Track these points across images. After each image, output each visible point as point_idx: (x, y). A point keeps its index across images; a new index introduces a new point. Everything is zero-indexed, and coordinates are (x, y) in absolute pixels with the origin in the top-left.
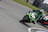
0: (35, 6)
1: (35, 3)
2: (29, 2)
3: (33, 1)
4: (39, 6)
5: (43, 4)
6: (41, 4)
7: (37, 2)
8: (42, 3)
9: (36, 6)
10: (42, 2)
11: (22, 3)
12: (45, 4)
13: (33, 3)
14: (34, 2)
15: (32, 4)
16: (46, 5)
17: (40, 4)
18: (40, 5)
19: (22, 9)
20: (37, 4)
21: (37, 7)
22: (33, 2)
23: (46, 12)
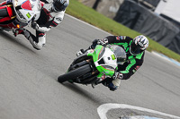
0: (125, 24)
1: (126, 11)
2: (102, 8)
3: (115, 6)
4: (137, 24)
5: (154, 17)
6: (148, 18)
7: (132, 10)
8: (152, 15)
9: (130, 24)
10: (150, 10)
11: (76, 13)
12: (162, 15)
13: (118, 13)
14: (120, 9)
15: (114, 15)
16: (164, 22)
17: (145, 18)
18: (142, 19)
19: (75, 35)
20: (133, 15)
21: (132, 27)
22: (118, 7)
23: (167, 46)
